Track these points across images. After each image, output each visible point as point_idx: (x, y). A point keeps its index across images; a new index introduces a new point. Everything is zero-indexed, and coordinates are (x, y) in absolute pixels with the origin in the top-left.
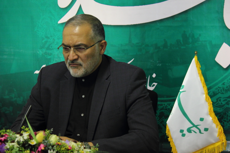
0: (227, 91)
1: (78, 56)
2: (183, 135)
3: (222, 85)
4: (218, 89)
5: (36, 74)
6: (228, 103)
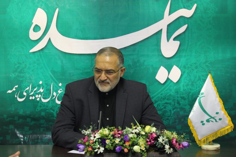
0: (164, 99)
1: (108, 77)
2: (203, 124)
3: (160, 95)
4: (158, 98)
5: (9, 93)
6: (165, 108)
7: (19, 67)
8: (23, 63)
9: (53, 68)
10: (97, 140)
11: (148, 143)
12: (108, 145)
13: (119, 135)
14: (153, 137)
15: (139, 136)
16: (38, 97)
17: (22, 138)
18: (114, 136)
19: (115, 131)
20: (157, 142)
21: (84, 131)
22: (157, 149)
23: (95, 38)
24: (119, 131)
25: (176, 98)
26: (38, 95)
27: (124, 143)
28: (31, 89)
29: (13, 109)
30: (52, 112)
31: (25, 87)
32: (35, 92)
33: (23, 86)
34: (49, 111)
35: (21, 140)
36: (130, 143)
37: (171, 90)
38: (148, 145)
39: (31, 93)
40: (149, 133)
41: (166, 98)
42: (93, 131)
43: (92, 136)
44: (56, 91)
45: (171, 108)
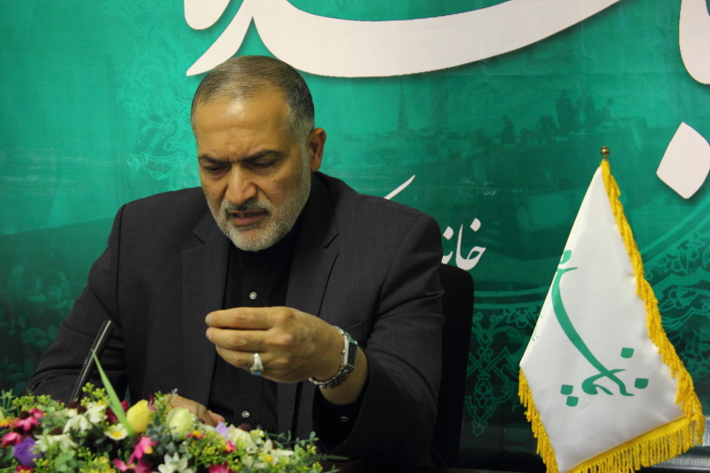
0: (694, 265)
2: (572, 402)
3: (679, 248)
6: (697, 304)
7: (152, 132)
8: (168, 115)
41: (704, 264)
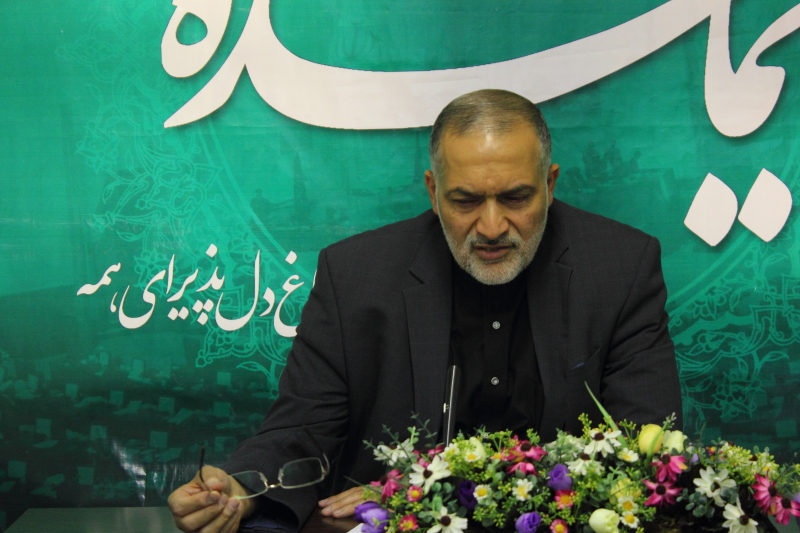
0: (721, 311)
3: (706, 294)
4: (697, 306)
5: (84, 295)
6: (725, 347)
7: (121, 189)
8: (141, 170)
9: (258, 191)
10: (439, 485)
11: (653, 498)
12: (482, 506)
13: (530, 467)
14: (673, 473)
15: (611, 468)
16: (203, 310)
17: (140, 477)
18: (507, 471)
19: (514, 449)
20: (689, 493)
21: (384, 448)
22: (690, 524)
23: (431, 66)
24: (528, 450)
25: (773, 308)
26: (204, 302)
27: (552, 499)
28: (174, 277)
29: (104, 360)
30: (261, 372)
31: (149, 271)
32: (191, 291)
33: (142, 268)
34: (249, 366)
35: (136, 484)
36: (576, 498)
37: (749, 274)
38: (652, 506)
39: (173, 294)
40: (657, 455)
41: (732, 308)
42: (421, 448)
43: (418, 468)
44: (277, 286)
45: (751, 346)
